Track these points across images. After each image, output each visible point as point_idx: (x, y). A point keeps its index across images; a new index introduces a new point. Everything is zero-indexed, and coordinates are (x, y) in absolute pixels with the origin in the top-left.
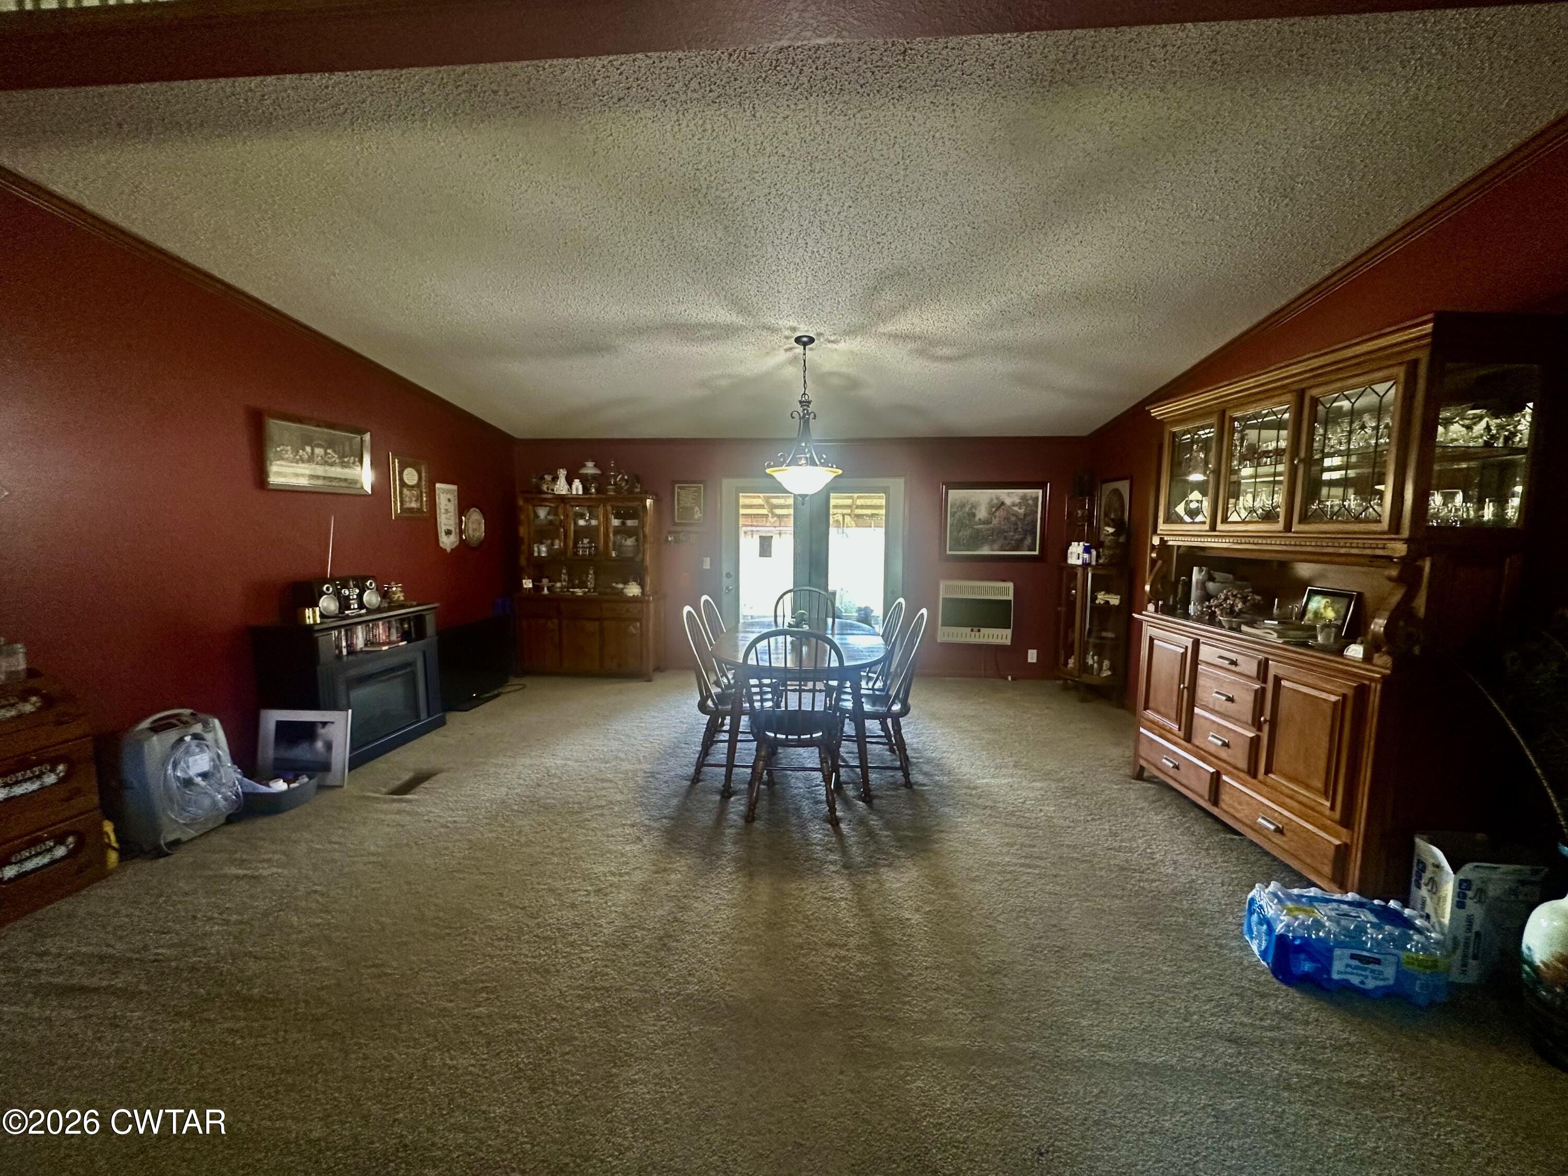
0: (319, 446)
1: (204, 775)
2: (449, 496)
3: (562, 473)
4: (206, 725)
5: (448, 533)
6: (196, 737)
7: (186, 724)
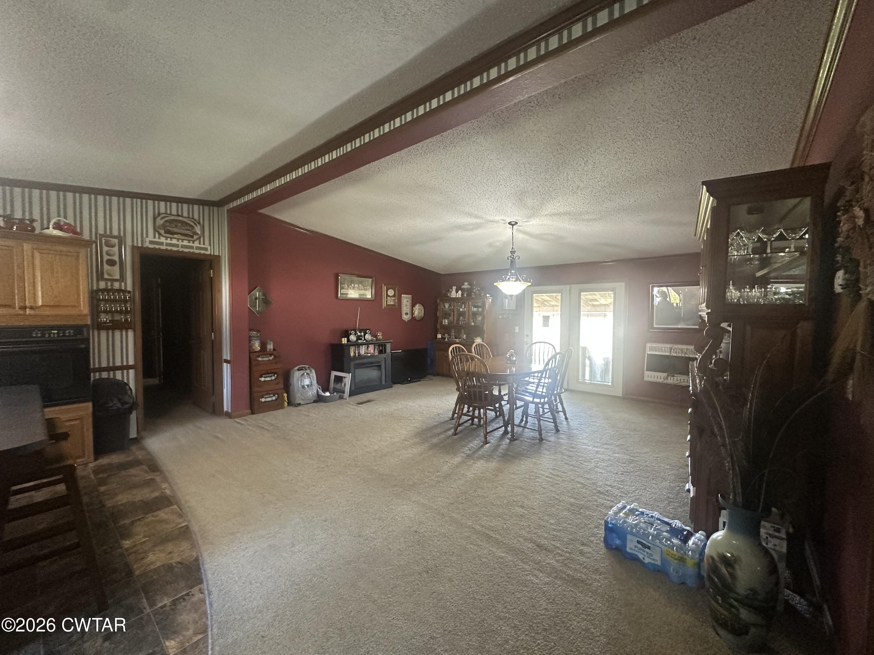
0: (357, 284)
1: (308, 386)
2: (408, 299)
3: (454, 288)
4: (311, 371)
5: (407, 314)
6: (307, 374)
7: (306, 369)
